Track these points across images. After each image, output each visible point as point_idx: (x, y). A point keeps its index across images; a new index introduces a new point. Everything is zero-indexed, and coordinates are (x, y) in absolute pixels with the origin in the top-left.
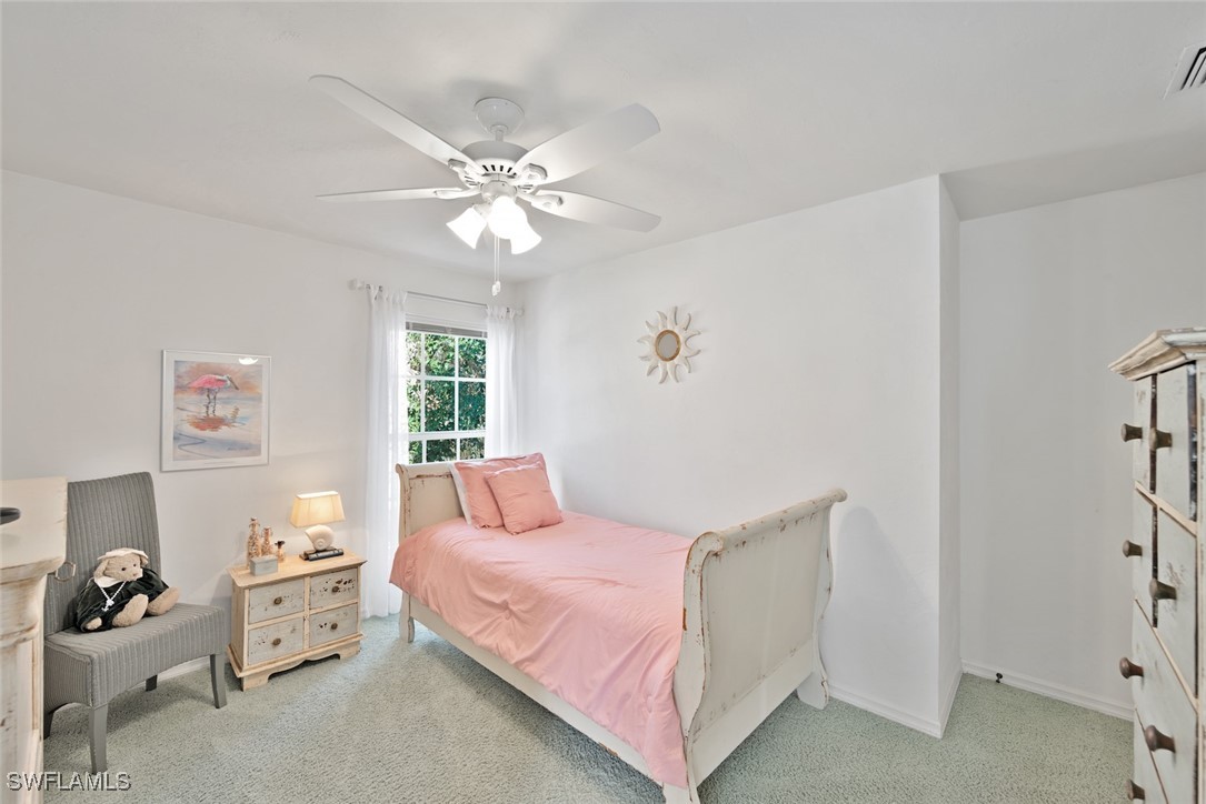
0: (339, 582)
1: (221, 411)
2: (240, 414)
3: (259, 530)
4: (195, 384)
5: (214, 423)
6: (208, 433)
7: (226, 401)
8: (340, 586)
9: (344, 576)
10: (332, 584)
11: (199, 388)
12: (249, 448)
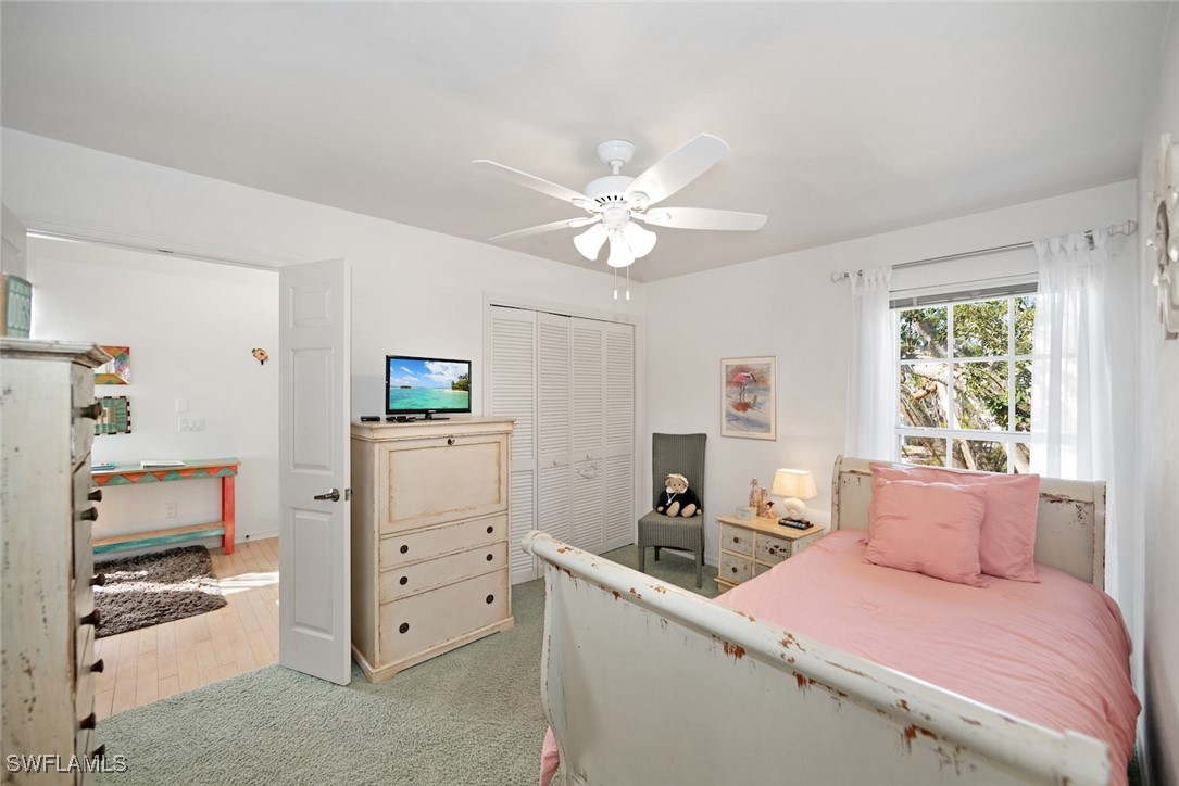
0: (777, 547)
1: (748, 398)
2: (758, 401)
3: (759, 488)
4: (735, 380)
5: (744, 406)
6: (741, 413)
7: (750, 391)
8: (777, 550)
9: (783, 544)
10: (770, 546)
11: (737, 382)
12: (765, 427)
